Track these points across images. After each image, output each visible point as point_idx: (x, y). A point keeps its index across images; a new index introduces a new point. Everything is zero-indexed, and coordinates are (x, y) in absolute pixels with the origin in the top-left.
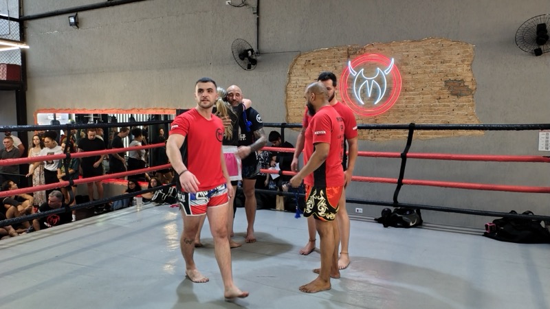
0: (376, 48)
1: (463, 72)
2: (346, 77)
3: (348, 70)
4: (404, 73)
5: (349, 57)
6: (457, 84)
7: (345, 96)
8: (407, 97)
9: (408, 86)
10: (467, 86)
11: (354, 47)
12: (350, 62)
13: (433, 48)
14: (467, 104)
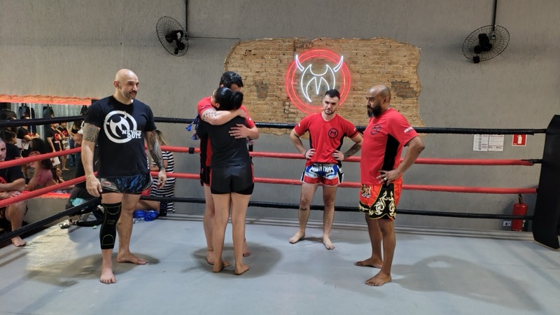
0: (324, 43)
1: (409, 74)
2: (291, 72)
3: (295, 65)
4: (353, 72)
5: (295, 50)
6: (403, 85)
7: (291, 93)
8: (355, 96)
9: (356, 85)
10: (413, 88)
11: (301, 40)
12: (297, 56)
13: (381, 48)
14: (411, 105)
